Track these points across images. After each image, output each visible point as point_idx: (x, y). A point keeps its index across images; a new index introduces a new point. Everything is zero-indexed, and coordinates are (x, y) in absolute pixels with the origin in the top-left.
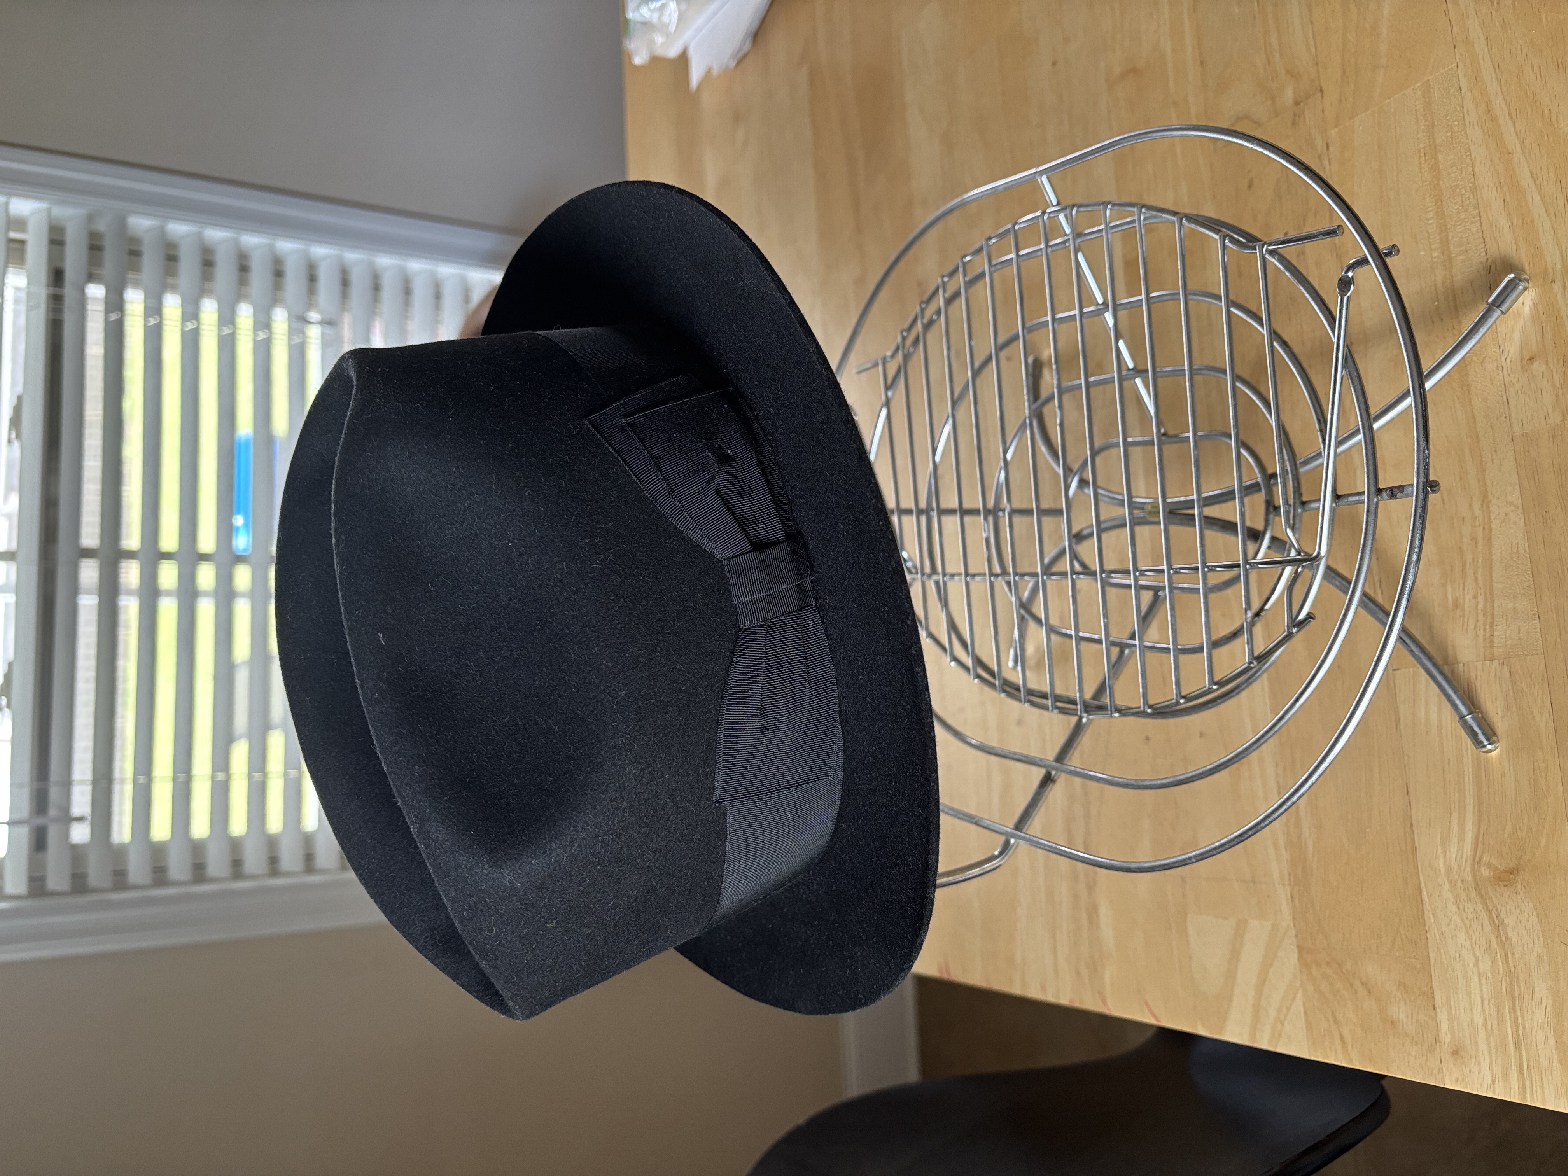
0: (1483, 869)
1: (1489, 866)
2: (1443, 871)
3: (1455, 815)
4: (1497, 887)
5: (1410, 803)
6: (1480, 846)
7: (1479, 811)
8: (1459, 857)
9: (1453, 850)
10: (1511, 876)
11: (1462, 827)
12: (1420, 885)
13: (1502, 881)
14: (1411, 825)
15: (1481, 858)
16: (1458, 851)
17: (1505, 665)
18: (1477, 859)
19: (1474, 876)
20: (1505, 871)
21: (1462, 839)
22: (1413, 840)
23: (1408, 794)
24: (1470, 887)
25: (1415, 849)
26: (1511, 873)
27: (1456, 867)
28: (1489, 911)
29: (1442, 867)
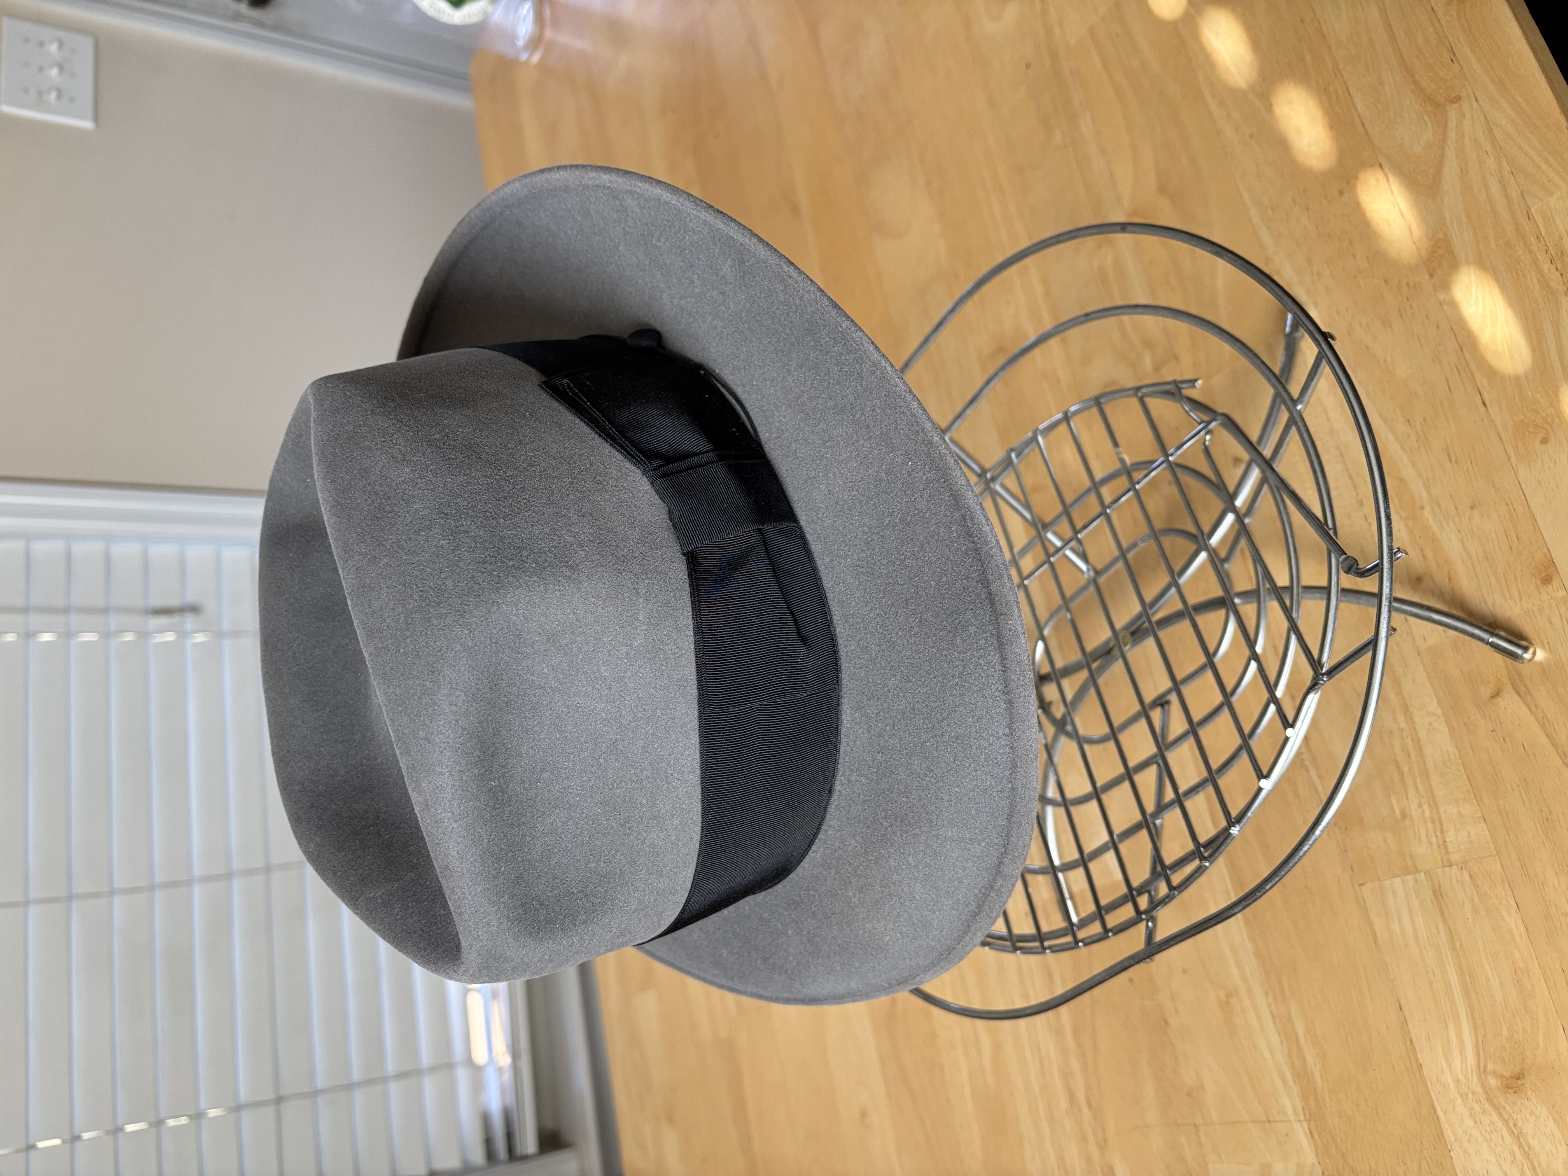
0: (1489, 1078)
1: (1495, 1073)
2: (1452, 1086)
3: (1451, 1026)
4: (1508, 1095)
5: (1405, 1018)
6: (1482, 1054)
7: (1473, 1019)
8: (1464, 1067)
9: (1457, 1063)
10: (1519, 1082)
11: (1459, 1036)
12: (1433, 1103)
13: (1511, 1088)
14: (1411, 1041)
15: (1485, 1067)
16: (1462, 1062)
17: (1464, 871)
18: (1482, 1067)
19: (1483, 1086)
20: (1512, 1077)
21: (1462, 1050)
22: (1416, 1057)
23: (1401, 1009)
24: (1482, 1101)
25: (1420, 1066)
26: (1518, 1079)
27: (1463, 1079)
28: (1506, 1121)
29: (1450, 1081)
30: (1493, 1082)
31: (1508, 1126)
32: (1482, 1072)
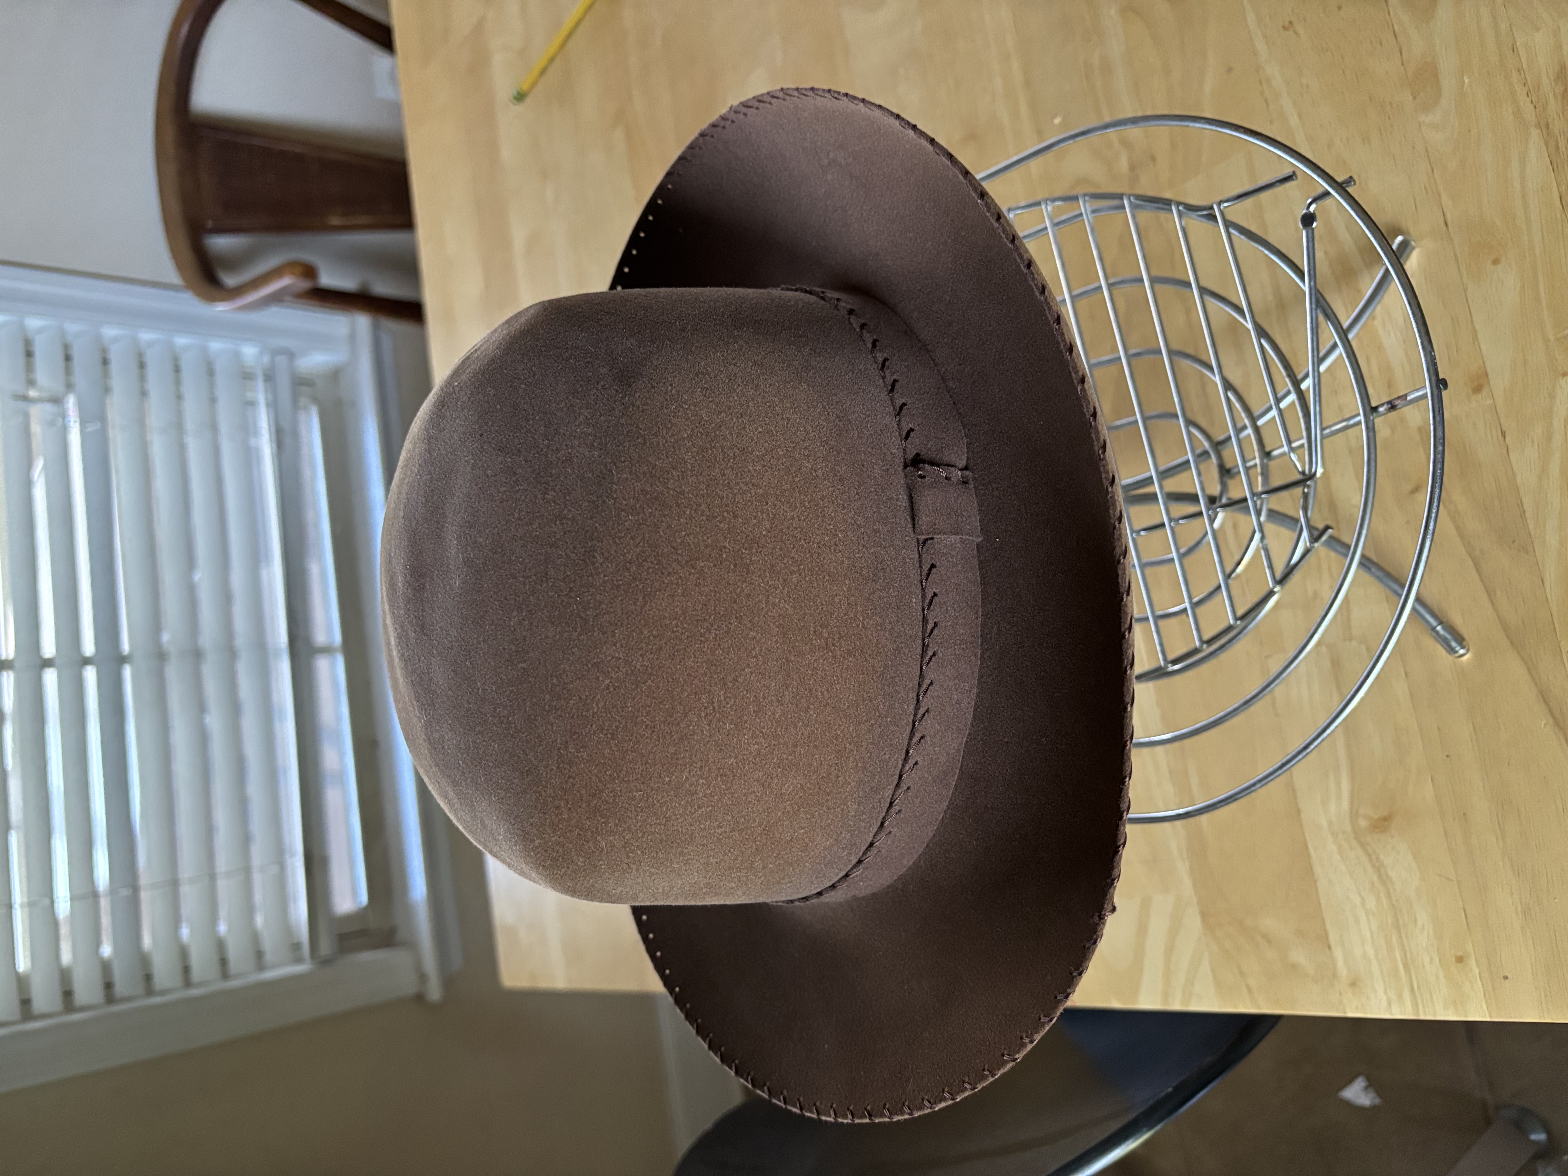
0: (1360, 820)
1: (1366, 817)
2: (1326, 827)
3: (1332, 777)
4: (1375, 834)
6: (1356, 799)
7: (1352, 771)
8: (1338, 812)
9: (1333, 807)
10: (1386, 823)
11: (1338, 785)
12: (1306, 842)
13: (1378, 829)
14: (1294, 791)
15: (1357, 811)
16: (1336, 807)
18: (1354, 811)
19: (1353, 827)
20: (1380, 819)
21: (1339, 795)
22: (1297, 804)
24: (1350, 837)
25: (1299, 811)
27: (1336, 821)
28: (1369, 856)
29: (1324, 823)
30: (1363, 823)
31: (1371, 860)
32: (1354, 814)
